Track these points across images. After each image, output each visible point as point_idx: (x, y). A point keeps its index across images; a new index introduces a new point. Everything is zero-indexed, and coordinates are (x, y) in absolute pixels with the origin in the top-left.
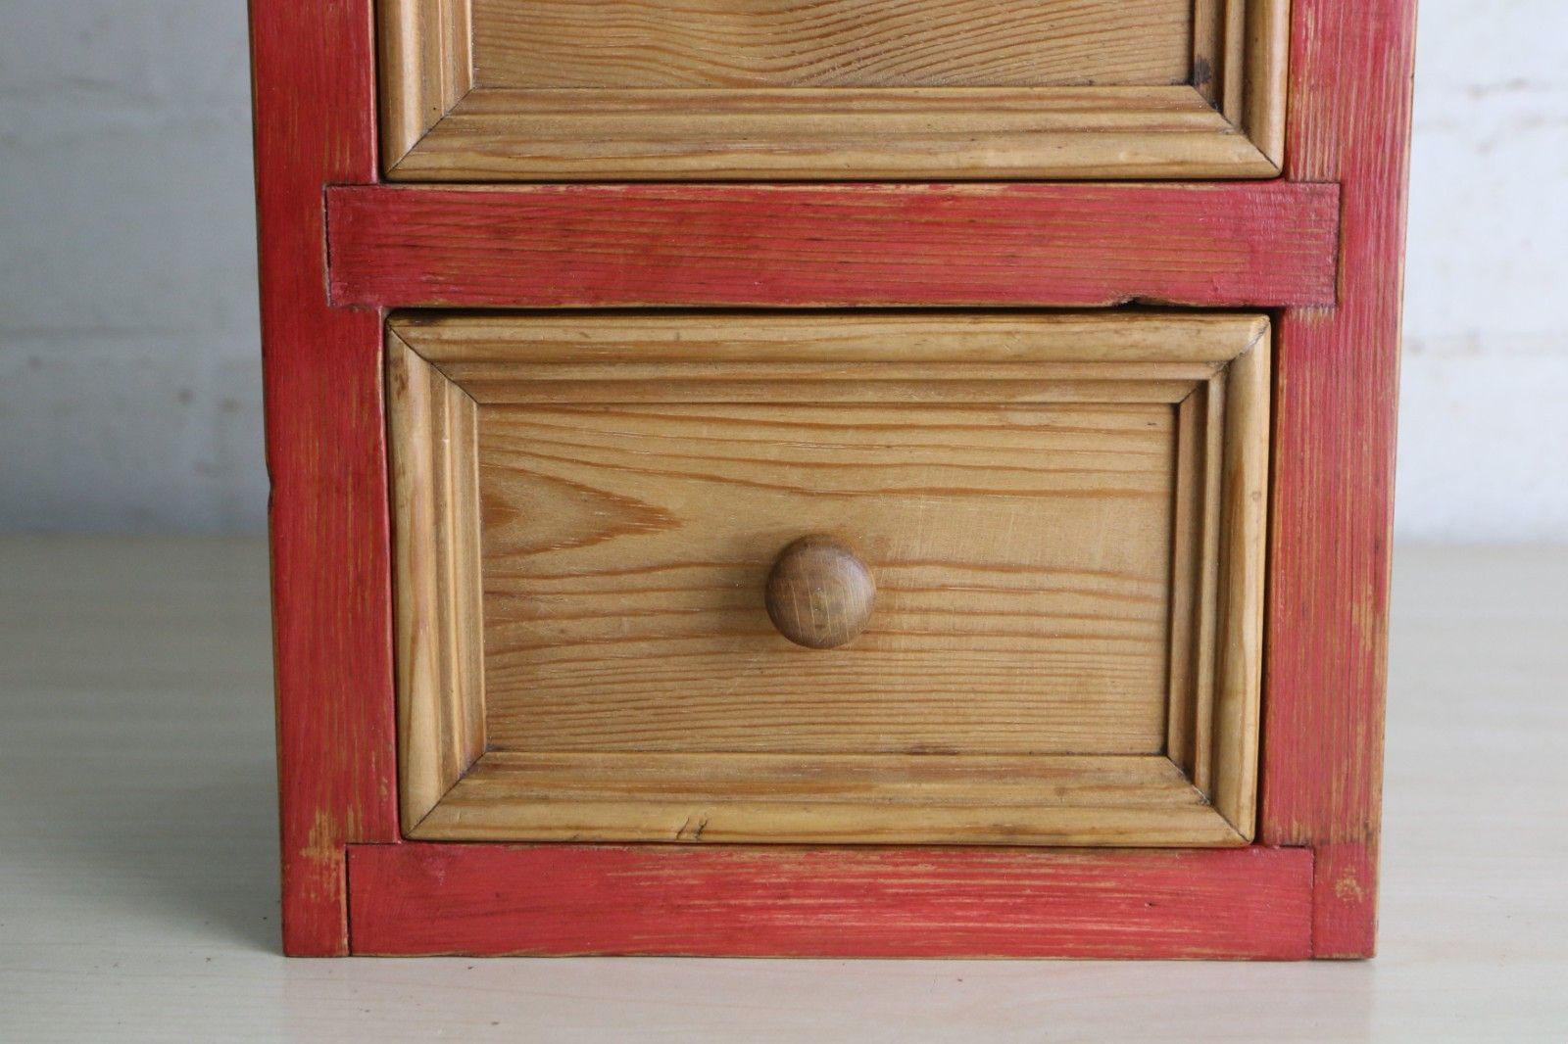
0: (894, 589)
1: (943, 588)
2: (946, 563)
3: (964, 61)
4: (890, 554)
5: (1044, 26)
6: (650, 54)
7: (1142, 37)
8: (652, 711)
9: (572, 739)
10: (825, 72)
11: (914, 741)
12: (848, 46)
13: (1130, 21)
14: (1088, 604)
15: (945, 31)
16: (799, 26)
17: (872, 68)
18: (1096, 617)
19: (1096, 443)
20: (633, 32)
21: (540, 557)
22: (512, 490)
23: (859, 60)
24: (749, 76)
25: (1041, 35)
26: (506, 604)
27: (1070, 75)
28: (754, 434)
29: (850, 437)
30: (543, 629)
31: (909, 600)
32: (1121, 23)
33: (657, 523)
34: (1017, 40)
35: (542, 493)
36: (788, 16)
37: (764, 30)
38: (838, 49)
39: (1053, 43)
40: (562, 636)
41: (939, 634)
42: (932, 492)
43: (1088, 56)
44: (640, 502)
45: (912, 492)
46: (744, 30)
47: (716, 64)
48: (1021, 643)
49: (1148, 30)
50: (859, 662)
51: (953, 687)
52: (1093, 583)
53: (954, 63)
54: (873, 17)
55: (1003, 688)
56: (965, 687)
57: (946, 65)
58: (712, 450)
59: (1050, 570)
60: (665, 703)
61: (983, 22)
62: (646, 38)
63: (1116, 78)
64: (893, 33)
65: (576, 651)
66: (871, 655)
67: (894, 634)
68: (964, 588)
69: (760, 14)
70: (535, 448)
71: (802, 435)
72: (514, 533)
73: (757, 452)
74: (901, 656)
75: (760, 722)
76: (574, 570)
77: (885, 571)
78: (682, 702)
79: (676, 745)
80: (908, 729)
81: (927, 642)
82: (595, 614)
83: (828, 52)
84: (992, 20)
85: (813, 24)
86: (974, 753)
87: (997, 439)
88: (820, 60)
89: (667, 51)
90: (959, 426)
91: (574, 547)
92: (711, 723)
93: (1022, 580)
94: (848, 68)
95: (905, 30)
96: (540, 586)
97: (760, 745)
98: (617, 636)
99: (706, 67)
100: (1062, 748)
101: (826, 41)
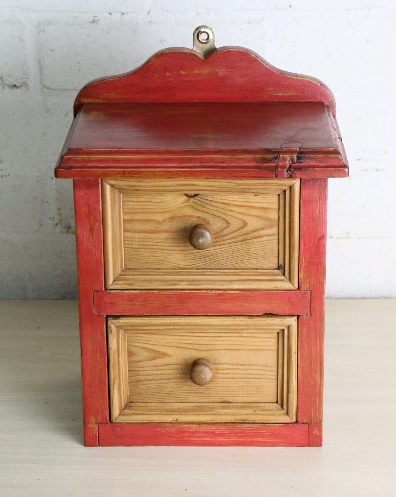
0: (218, 369)
1: (228, 369)
2: (230, 364)
3: (230, 264)
4: (217, 362)
5: (247, 257)
6: (163, 262)
8: (165, 394)
9: (147, 400)
10: (200, 266)
11: (222, 400)
12: (205, 261)
13: (265, 256)
14: (260, 372)
15: (225, 258)
16: (195, 257)
17: (210, 265)
18: (262, 375)
19: (261, 340)
20: (159, 258)
21: (141, 363)
22: (135, 350)
23: (207, 263)
24: (184, 266)
25: (246, 259)
26: (133, 373)
27: (253, 267)
28: (187, 338)
29: (208, 339)
30: (141, 378)
31: (221, 371)
32: (263, 257)
33: (166, 356)
34: (241, 260)
35: (140, 350)
36: (192, 255)
37: (187, 257)
38: (203, 261)
39: (249, 260)
40: (146, 379)
41: (228, 378)
42: (226, 350)
43: (256, 263)
44: (162, 352)
45: (221, 350)
46: (183, 257)
47: (177, 264)
48: (246, 380)
49: (269, 258)
51: (231, 389)
53: (228, 264)
54: (210, 255)
55: (242, 389)
56: (234, 389)
57: (226, 265)
58: (178, 341)
59: (252, 365)
60: (168, 393)
61: (233, 256)
62: (161, 259)
63: (263, 267)
65: (149, 382)
67: (218, 378)
68: (233, 369)
69: (186, 254)
70: (139, 341)
71: (198, 338)
72: (135, 358)
73: (188, 342)
74: (219, 383)
75: (189, 396)
76: (148, 365)
77: (216, 365)
78: (172, 392)
79: (170, 401)
80: (221, 397)
81: (225, 380)
82: (153, 375)
83: (201, 262)
84: (236, 256)
85: (197, 256)
86: (236, 403)
87: (240, 339)
88: (199, 263)
89: (166, 261)
90: (231, 337)
91: (148, 361)
92: (178, 397)
93: (246, 367)
94: (205, 265)
95: (217, 258)
96: (140, 369)
97: (189, 401)
98: (157, 379)
99: (174, 265)
100: (255, 401)
101: (200, 260)
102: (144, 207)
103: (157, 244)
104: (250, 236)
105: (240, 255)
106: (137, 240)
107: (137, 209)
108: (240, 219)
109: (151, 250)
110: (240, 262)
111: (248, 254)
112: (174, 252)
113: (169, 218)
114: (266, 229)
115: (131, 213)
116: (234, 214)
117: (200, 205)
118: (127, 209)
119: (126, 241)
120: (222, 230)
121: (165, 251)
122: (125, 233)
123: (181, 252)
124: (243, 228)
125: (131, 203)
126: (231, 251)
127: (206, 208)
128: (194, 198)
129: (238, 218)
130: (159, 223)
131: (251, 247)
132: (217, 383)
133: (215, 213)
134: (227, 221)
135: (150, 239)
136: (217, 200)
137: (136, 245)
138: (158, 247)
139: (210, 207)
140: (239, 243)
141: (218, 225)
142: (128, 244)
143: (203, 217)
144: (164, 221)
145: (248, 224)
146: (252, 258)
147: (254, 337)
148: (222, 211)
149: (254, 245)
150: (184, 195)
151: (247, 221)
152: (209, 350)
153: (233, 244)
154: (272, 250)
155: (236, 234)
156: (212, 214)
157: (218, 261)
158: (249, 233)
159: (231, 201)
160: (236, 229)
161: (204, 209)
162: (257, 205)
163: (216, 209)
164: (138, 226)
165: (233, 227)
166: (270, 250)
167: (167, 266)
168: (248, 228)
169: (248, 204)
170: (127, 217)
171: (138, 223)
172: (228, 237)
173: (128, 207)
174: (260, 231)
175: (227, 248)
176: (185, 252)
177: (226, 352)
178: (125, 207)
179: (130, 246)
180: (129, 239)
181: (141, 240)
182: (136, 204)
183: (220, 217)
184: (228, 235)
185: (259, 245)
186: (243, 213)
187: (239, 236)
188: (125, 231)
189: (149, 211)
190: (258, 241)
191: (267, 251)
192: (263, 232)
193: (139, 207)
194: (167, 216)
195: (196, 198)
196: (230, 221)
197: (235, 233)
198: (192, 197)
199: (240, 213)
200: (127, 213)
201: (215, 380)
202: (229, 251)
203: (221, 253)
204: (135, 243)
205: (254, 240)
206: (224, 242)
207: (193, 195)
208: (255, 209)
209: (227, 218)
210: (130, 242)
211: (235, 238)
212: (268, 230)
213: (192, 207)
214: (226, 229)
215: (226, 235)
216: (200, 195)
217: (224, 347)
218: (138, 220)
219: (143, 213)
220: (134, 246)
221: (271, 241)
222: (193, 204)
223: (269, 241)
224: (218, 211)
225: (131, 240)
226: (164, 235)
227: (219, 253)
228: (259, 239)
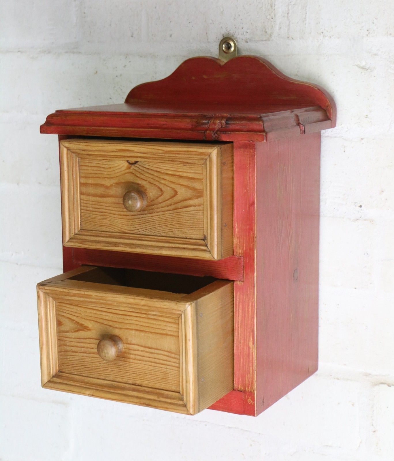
0: (129, 349)
1: (138, 350)
2: (139, 345)
3: (164, 232)
4: (129, 342)
5: (178, 226)
6: (109, 225)
7: (195, 229)
8: (87, 368)
9: (74, 372)
10: (140, 231)
11: (134, 382)
12: (144, 227)
13: (193, 226)
14: (165, 358)
15: (160, 225)
16: (135, 222)
17: (148, 231)
18: (167, 361)
19: (165, 324)
20: (107, 221)
21: (67, 334)
22: (63, 320)
23: (145, 230)
24: (127, 231)
25: (177, 228)
26: (62, 342)
27: (182, 236)
28: (104, 313)
29: (120, 316)
30: (68, 348)
31: (132, 352)
32: (191, 227)
33: (87, 329)
34: (173, 228)
35: (67, 320)
36: (134, 220)
37: (129, 222)
38: (142, 227)
39: (179, 229)
40: (71, 350)
41: (138, 360)
42: (136, 330)
43: (186, 232)
44: (84, 325)
45: (132, 329)
46: (126, 222)
47: (121, 228)
48: (153, 364)
49: (196, 228)
50: (124, 364)
51: (141, 372)
52: (166, 353)
53: (162, 232)
54: (148, 222)
55: (150, 373)
56: (143, 372)
57: (161, 232)
58: (96, 316)
59: (158, 349)
60: (90, 367)
61: (167, 224)
62: (109, 222)
63: (191, 237)
64: (151, 225)
65: (74, 354)
66: (126, 363)
67: (130, 359)
68: (142, 351)
69: (128, 219)
70: (65, 311)
71: (112, 315)
72: (63, 328)
73: (104, 317)
74: (131, 363)
75: (107, 373)
76: (73, 337)
77: (128, 345)
78: (92, 367)
79: (91, 376)
80: (132, 379)
81: (136, 361)
82: (77, 347)
83: (140, 228)
84: (169, 224)
85: (137, 222)
86: (145, 387)
87: (146, 320)
88: (139, 229)
89: (113, 225)
90: (139, 317)
91: (73, 332)
92: (98, 372)
93: (153, 351)
94: (143, 231)
95: (153, 225)
96: (68, 339)
97: (107, 378)
98: (81, 352)
99: (119, 229)
100: (161, 388)
101: (140, 225)
102: (96, 172)
103: (106, 208)
104: (179, 205)
105: (173, 223)
106: (91, 203)
107: (91, 173)
108: (171, 188)
109: (101, 214)
110: (172, 230)
111: (179, 223)
112: (119, 217)
113: (115, 184)
114: (193, 199)
115: (86, 177)
116: (167, 183)
117: (139, 172)
118: (83, 173)
119: (82, 203)
120: (157, 198)
121: (112, 215)
122: (81, 196)
123: (125, 217)
124: (174, 196)
125: (86, 168)
126: (165, 219)
127: (144, 175)
128: (135, 165)
129: (170, 187)
130: (107, 187)
131: (181, 216)
132: (129, 363)
133: (152, 181)
134: (161, 190)
135: (101, 202)
136: (152, 168)
137: (90, 207)
138: (107, 211)
139: (147, 175)
140: (171, 212)
141: (154, 193)
142: (84, 206)
143: (142, 184)
144: (111, 186)
145: (178, 193)
146: (182, 227)
147: (159, 320)
148: (157, 179)
149: (184, 215)
150: (126, 162)
151: (177, 190)
152: (121, 329)
153: (166, 212)
154: (198, 221)
155: (169, 202)
156: (149, 182)
157: (154, 228)
158: (179, 203)
159: (164, 170)
160: (168, 197)
161: (142, 176)
162: (185, 175)
163: (151, 176)
164: (91, 190)
165: (166, 195)
166: (197, 221)
167: (115, 229)
168: (178, 198)
169: (177, 173)
170: (83, 181)
171: (92, 187)
172: (162, 205)
173: (84, 171)
174: (188, 201)
175: (161, 216)
176: (128, 217)
177: (136, 332)
178: (82, 171)
179: (85, 208)
180: (85, 202)
181: (94, 203)
182: (90, 168)
183: (155, 185)
184: (162, 203)
185: (187, 215)
186: (174, 182)
187: (171, 205)
188: (82, 194)
189: (100, 176)
190: (187, 210)
191: (194, 221)
192: (191, 202)
193: (92, 172)
194: (113, 181)
195: (136, 165)
196: (163, 189)
197: (167, 201)
198: (132, 164)
199: (171, 182)
200: (83, 177)
201: (128, 360)
202: (163, 219)
203: (157, 220)
204: (89, 205)
205: (183, 209)
206: (159, 210)
207: (133, 162)
208: (184, 178)
209: (161, 186)
210: (85, 205)
211: (168, 206)
212: (195, 200)
213: (133, 174)
214: (160, 196)
215: (160, 203)
216: (139, 163)
217: (134, 327)
218: (91, 184)
219: (95, 177)
220: (88, 209)
221: (198, 211)
222: (134, 172)
223: (196, 212)
224: (154, 179)
225: (86, 203)
226: (111, 200)
227: (155, 220)
228: (188, 209)
